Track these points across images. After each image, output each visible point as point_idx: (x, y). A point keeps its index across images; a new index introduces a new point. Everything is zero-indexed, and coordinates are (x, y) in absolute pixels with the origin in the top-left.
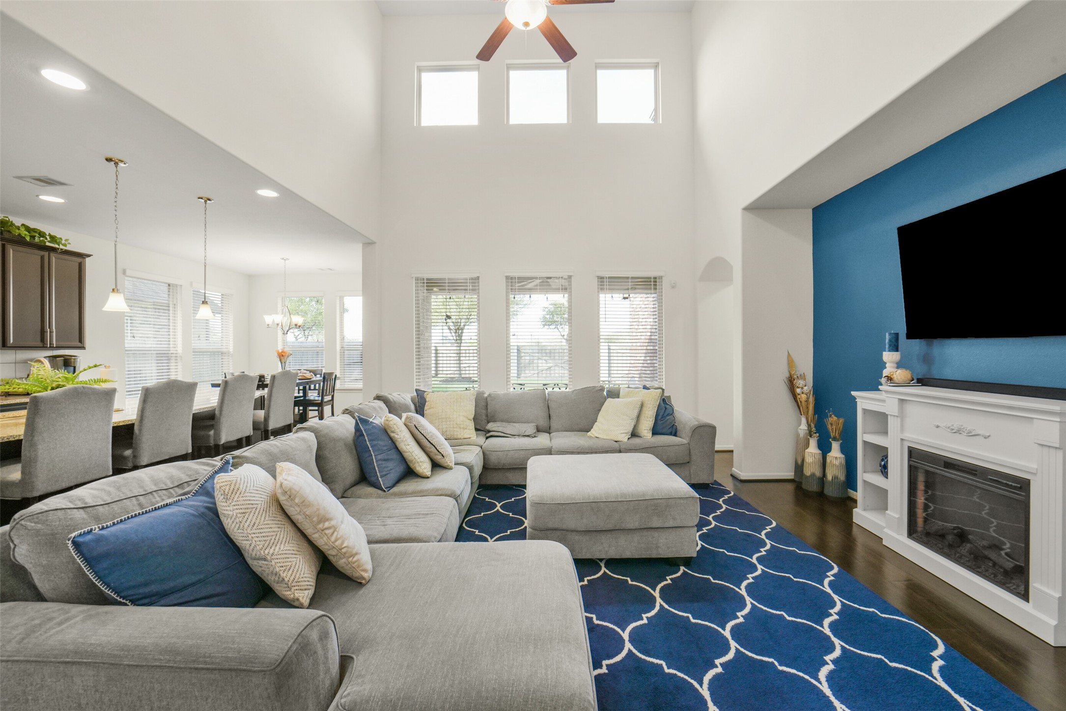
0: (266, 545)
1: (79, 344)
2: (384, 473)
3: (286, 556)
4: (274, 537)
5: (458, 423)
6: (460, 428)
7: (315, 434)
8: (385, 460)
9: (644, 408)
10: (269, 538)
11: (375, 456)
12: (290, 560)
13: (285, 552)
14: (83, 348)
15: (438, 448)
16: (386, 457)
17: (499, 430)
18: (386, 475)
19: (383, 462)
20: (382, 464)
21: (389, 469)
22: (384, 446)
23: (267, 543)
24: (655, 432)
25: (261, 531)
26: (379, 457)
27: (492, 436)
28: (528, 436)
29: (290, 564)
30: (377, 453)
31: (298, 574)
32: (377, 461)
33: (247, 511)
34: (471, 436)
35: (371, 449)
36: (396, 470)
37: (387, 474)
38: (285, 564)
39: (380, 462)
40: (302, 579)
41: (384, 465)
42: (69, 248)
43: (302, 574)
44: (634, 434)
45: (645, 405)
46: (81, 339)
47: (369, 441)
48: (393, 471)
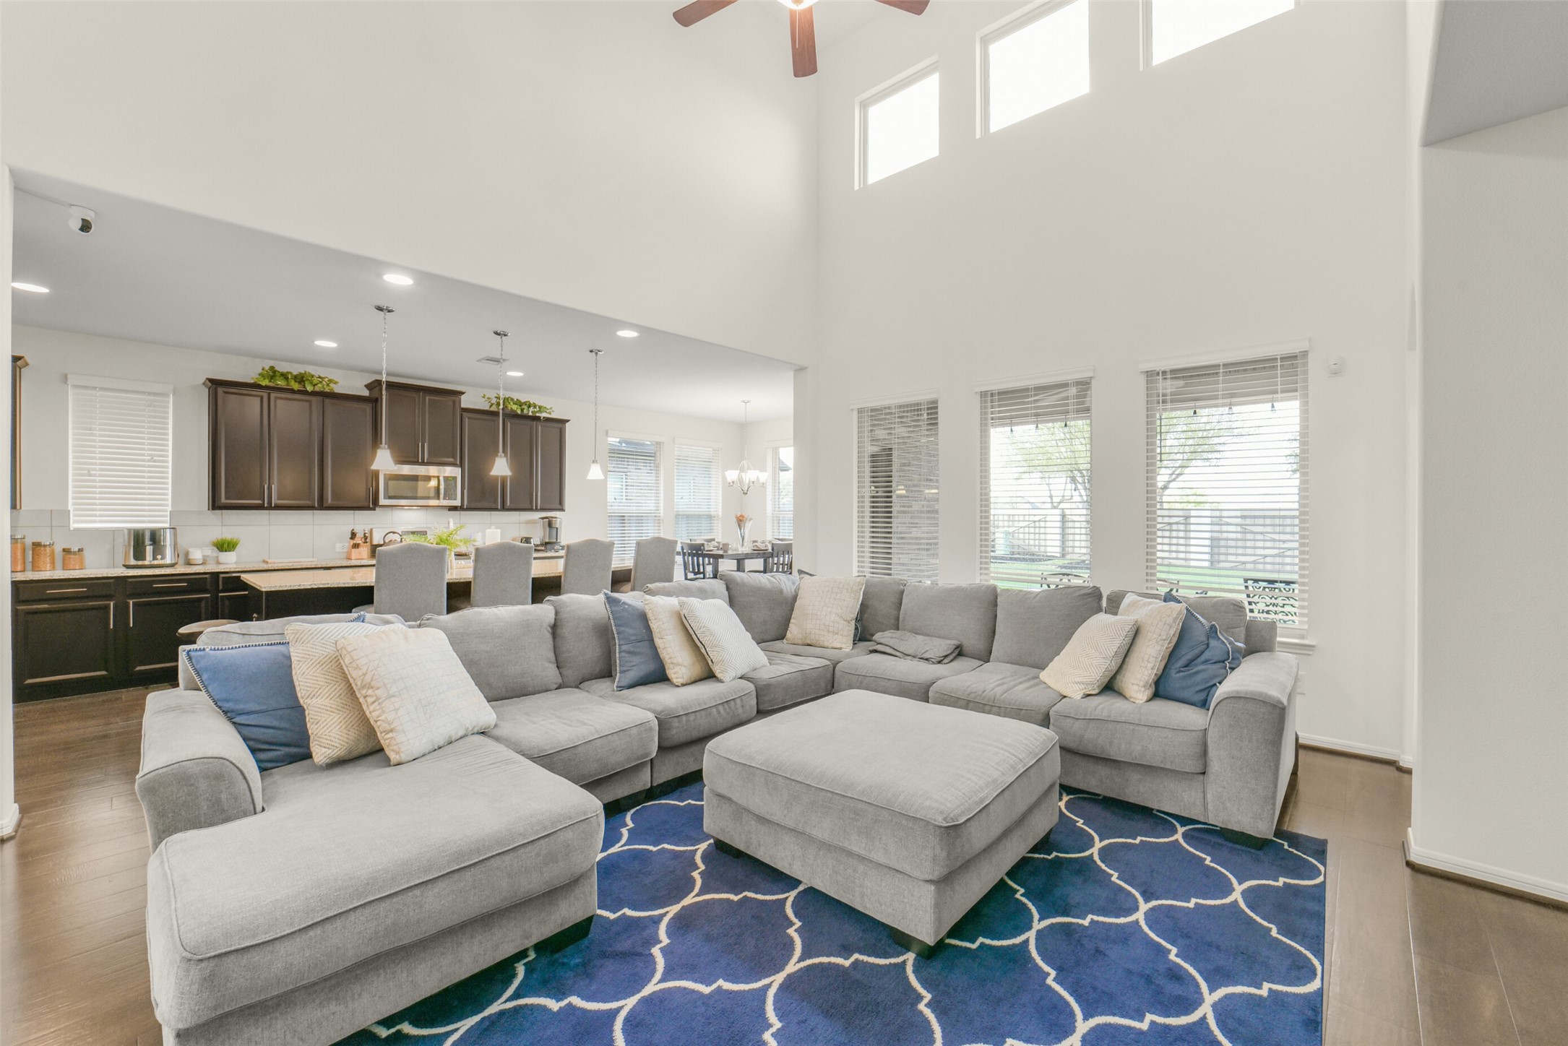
0: (307, 695)
1: (560, 507)
2: (625, 668)
3: (318, 710)
4: (316, 690)
5: (827, 623)
6: (829, 632)
7: (555, 607)
8: (629, 652)
9: (1140, 642)
10: (311, 689)
11: (619, 645)
12: (322, 715)
13: (319, 706)
14: (562, 510)
15: (707, 650)
16: (632, 649)
17: (887, 644)
18: (625, 671)
19: (627, 655)
20: (625, 657)
21: (632, 664)
22: (634, 635)
23: (309, 693)
24: (1160, 690)
25: (307, 681)
26: (624, 648)
27: (876, 651)
28: (927, 659)
29: (320, 718)
30: (622, 642)
31: (323, 730)
32: (620, 653)
33: (302, 659)
34: (843, 646)
35: (616, 636)
36: (640, 667)
37: (628, 670)
38: (315, 717)
39: (623, 654)
40: (325, 737)
41: (627, 659)
42: (553, 416)
43: (327, 731)
44: (1110, 687)
45: (1143, 632)
46: (561, 502)
47: (616, 626)
48: (635, 668)
